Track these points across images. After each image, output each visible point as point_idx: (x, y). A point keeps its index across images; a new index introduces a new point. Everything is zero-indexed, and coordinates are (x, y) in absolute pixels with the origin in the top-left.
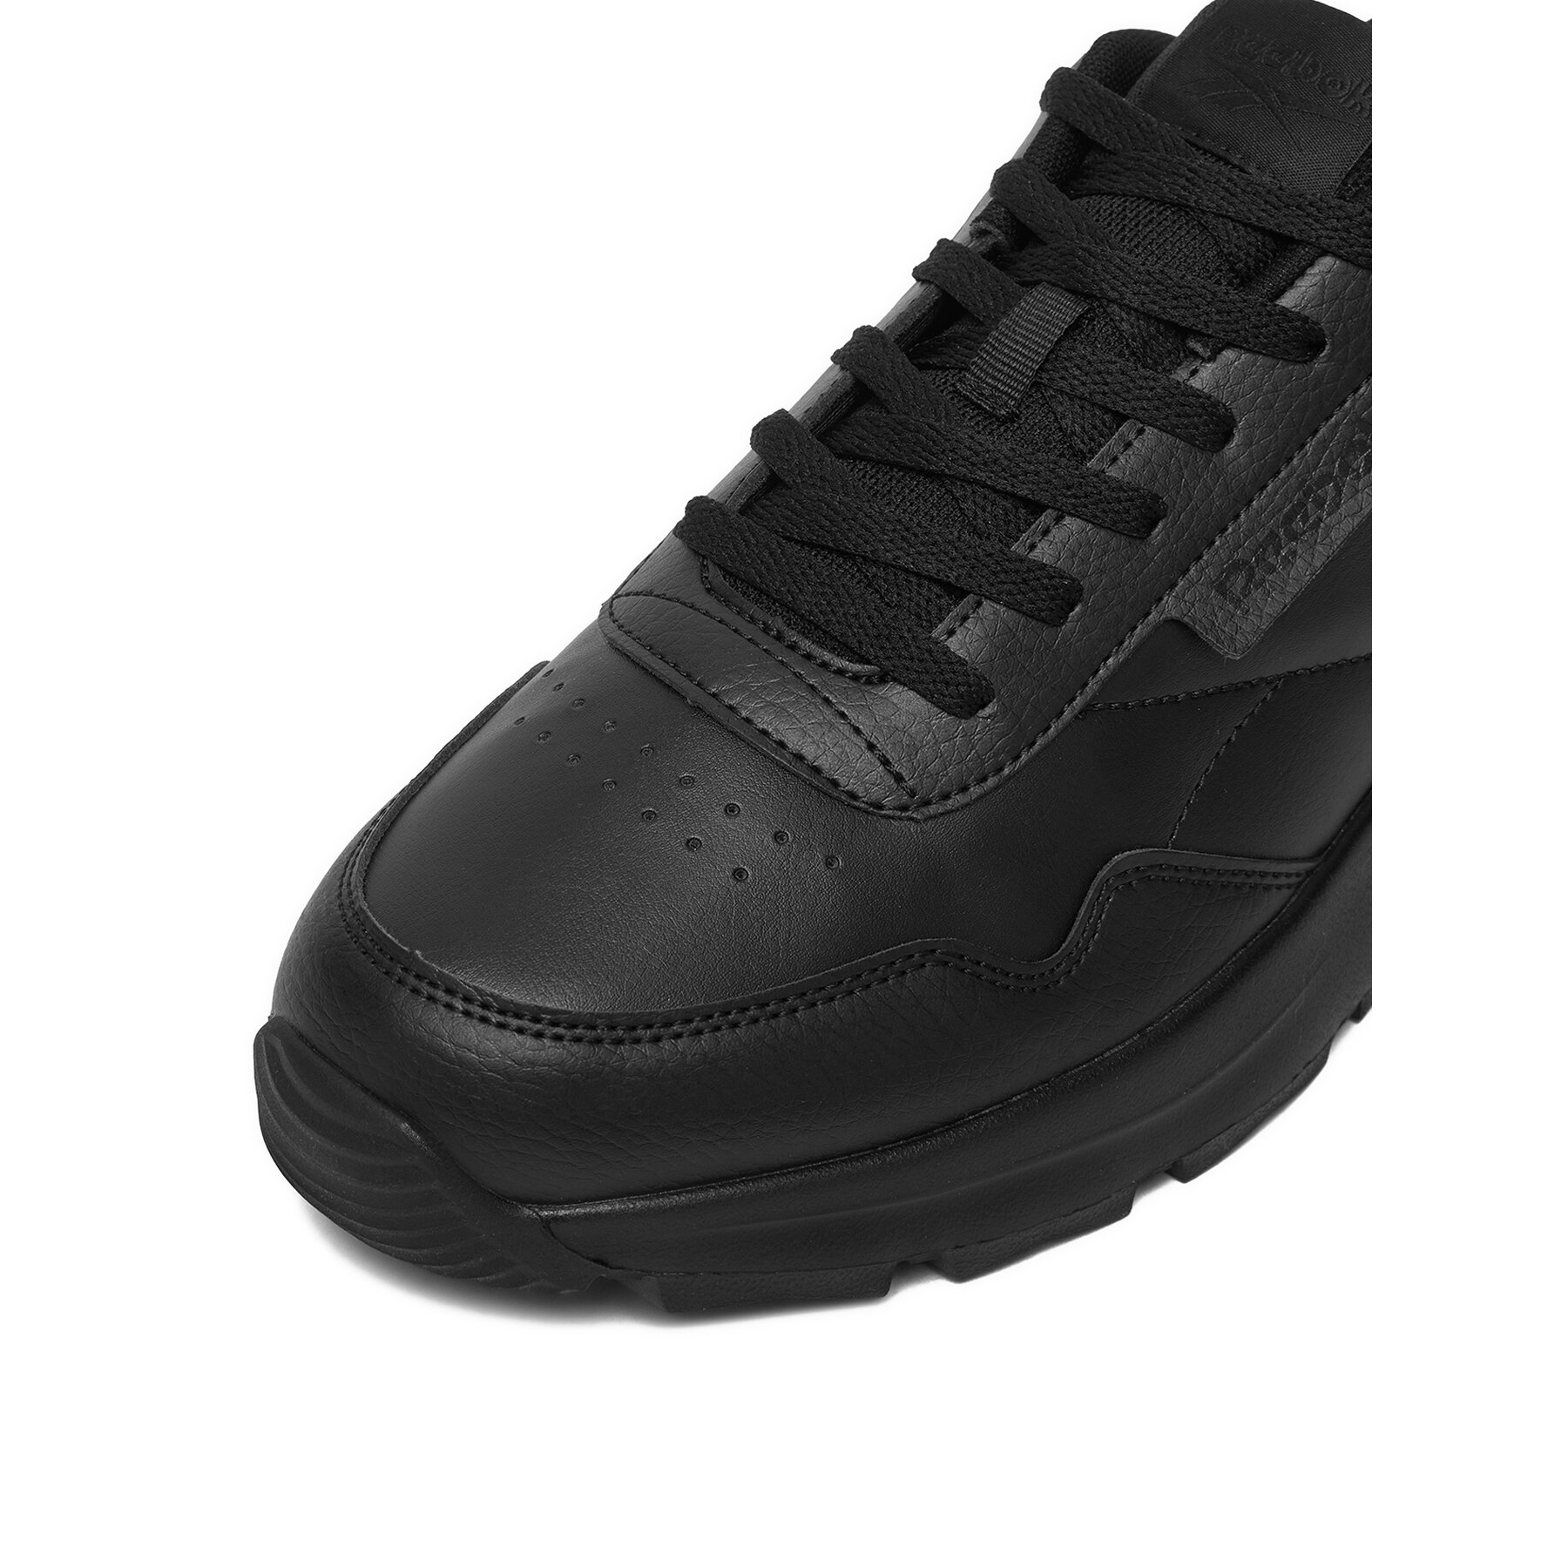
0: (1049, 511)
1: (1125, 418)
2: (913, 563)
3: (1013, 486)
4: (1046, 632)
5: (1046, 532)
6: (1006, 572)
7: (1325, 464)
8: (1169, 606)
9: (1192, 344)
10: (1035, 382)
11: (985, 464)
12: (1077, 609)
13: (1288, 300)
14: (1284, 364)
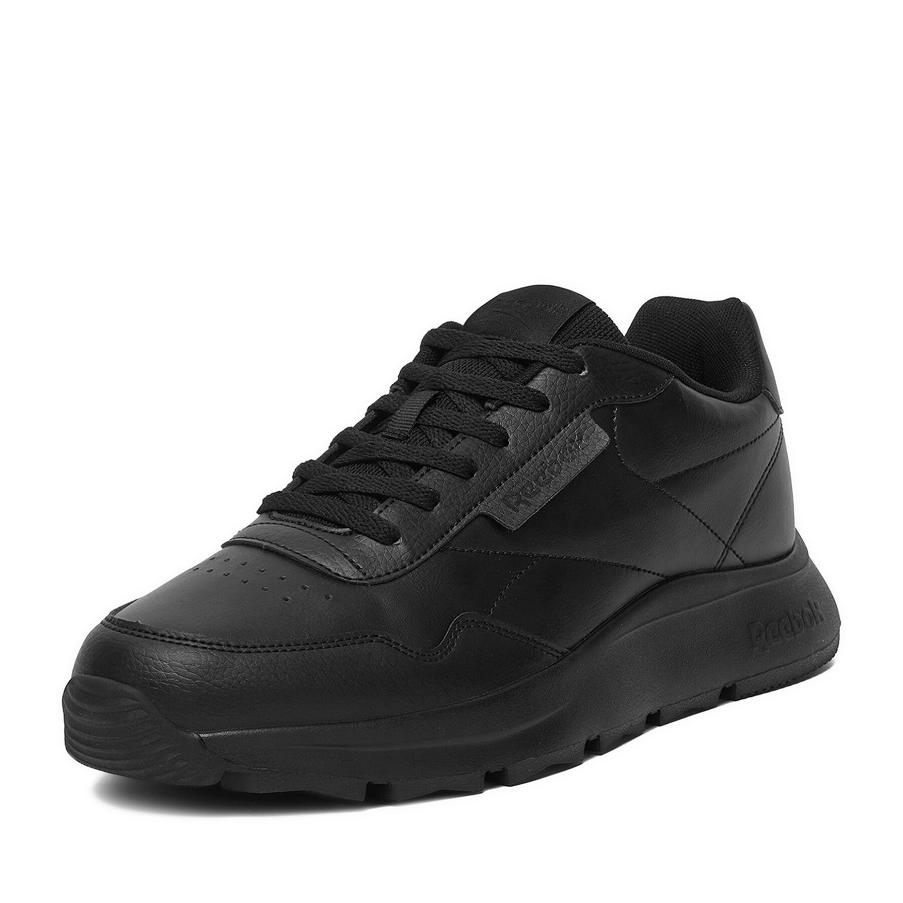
0: (424, 467)
1: (457, 433)
2: (364, 489)
3: (407, 458)
4: (424, 514)
5: (423, 475)
6: (405, 487)
7: (553, 456)
8: (481, 508)
9: (488, 404)
10: (416, 424)
11: (395, 451)
12: (438, 505)
13: (532, 385)
14: (530, 412)
